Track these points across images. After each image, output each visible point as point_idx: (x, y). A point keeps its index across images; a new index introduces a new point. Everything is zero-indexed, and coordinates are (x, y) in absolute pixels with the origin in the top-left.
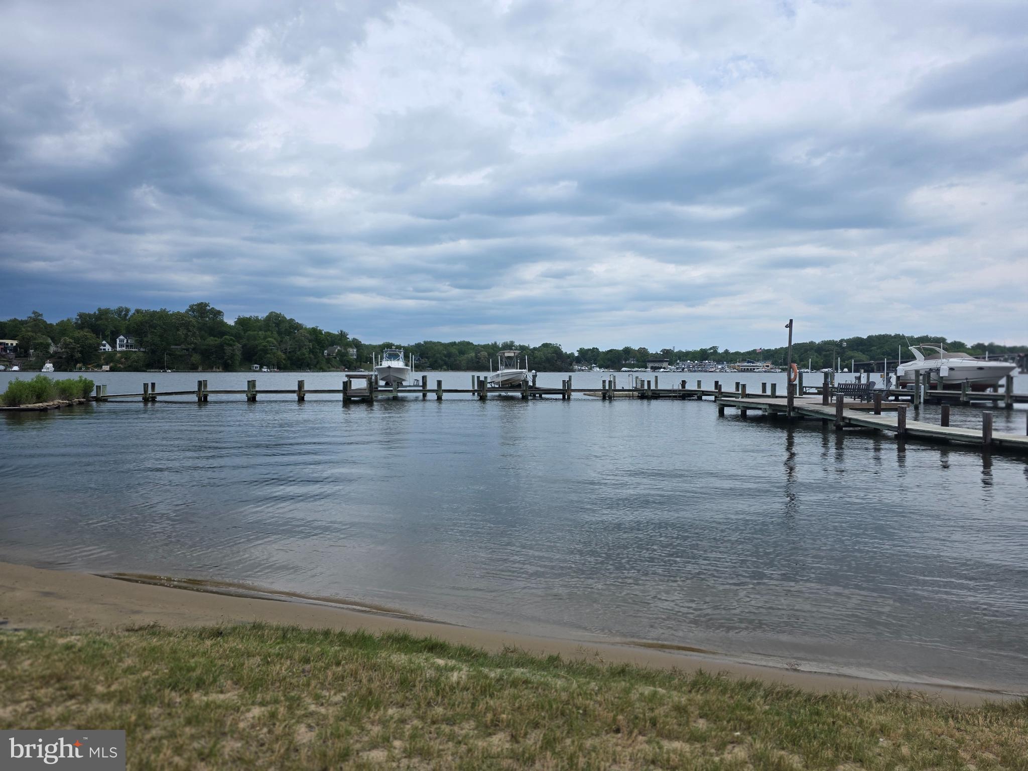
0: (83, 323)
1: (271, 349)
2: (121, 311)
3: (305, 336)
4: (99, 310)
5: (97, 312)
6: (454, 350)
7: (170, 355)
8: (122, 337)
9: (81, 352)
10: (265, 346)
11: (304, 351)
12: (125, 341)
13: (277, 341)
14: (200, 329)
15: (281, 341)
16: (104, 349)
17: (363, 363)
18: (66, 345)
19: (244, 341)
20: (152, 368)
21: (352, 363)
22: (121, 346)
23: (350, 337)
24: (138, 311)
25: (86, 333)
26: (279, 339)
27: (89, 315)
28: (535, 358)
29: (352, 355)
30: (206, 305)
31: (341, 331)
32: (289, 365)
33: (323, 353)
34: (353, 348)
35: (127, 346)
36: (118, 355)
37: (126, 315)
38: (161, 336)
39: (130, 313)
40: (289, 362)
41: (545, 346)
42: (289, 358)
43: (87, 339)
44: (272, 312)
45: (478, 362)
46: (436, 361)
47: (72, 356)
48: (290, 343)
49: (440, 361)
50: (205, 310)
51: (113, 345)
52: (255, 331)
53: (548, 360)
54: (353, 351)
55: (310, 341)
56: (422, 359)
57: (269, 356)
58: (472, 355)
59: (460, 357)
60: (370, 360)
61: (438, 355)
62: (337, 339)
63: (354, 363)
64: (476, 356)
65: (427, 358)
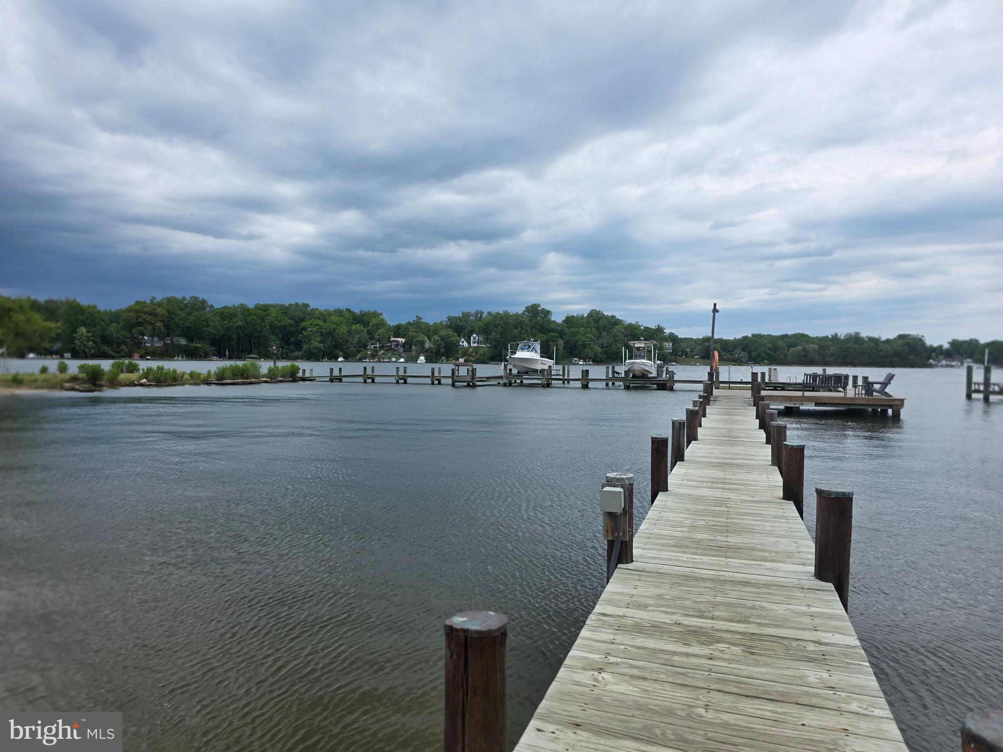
0: (451, 324)
1: (590, 344)
2: (477, 314)
3: (621, 332)
4: (463, 313)
5: (461, 315)
6: (780, 343)
8: (474, 335)
9: (445, 348)
10: (584, 341)
11: (619, 345)
12: (477, 339)
13: (595, 337)
14: (532, 327)
15: (599, 337)
16: (463, 345)
17: (678, 357)
18: (435, 342)
19: (566, 338)
20: (494, 361)
21: (667, 356)
22: (474, 342)
23: (667, 331)
24: (489, 313)
25: (450, 332)
26: (597, 335)
27: (456, 318)
28: (880, 351)
29: (668, 349)
30: (538, 306)
31: (659, 326)
32: (605, 358)
34: (668, 342)
35: (478, 342)
36: (471, 350)
37: (481, 317)
38: (501, 334)
39: (484, 316)
40: (605, 356)
41: (902, 337)
42: (605, 352)
43: (449, 337)
44: (593, 310)
45: (805, 356)
46: (759, 355)
47: (439, 351)
48: (607, 338)
49: (763, 355)
50: (537, 310)
51: (469, 343)
52: (577, 328)
53: (897, 354)
54: (668, 345)
55: (626, 336)
56: (743, 353)
57: (587, 350)
58: (800, 348)
59: (788, 351)
60: (686, 354)
61: (762, 349)
62: (654, 333)
63: (669, 356)
64: (804, 350)
65: (750, 352)
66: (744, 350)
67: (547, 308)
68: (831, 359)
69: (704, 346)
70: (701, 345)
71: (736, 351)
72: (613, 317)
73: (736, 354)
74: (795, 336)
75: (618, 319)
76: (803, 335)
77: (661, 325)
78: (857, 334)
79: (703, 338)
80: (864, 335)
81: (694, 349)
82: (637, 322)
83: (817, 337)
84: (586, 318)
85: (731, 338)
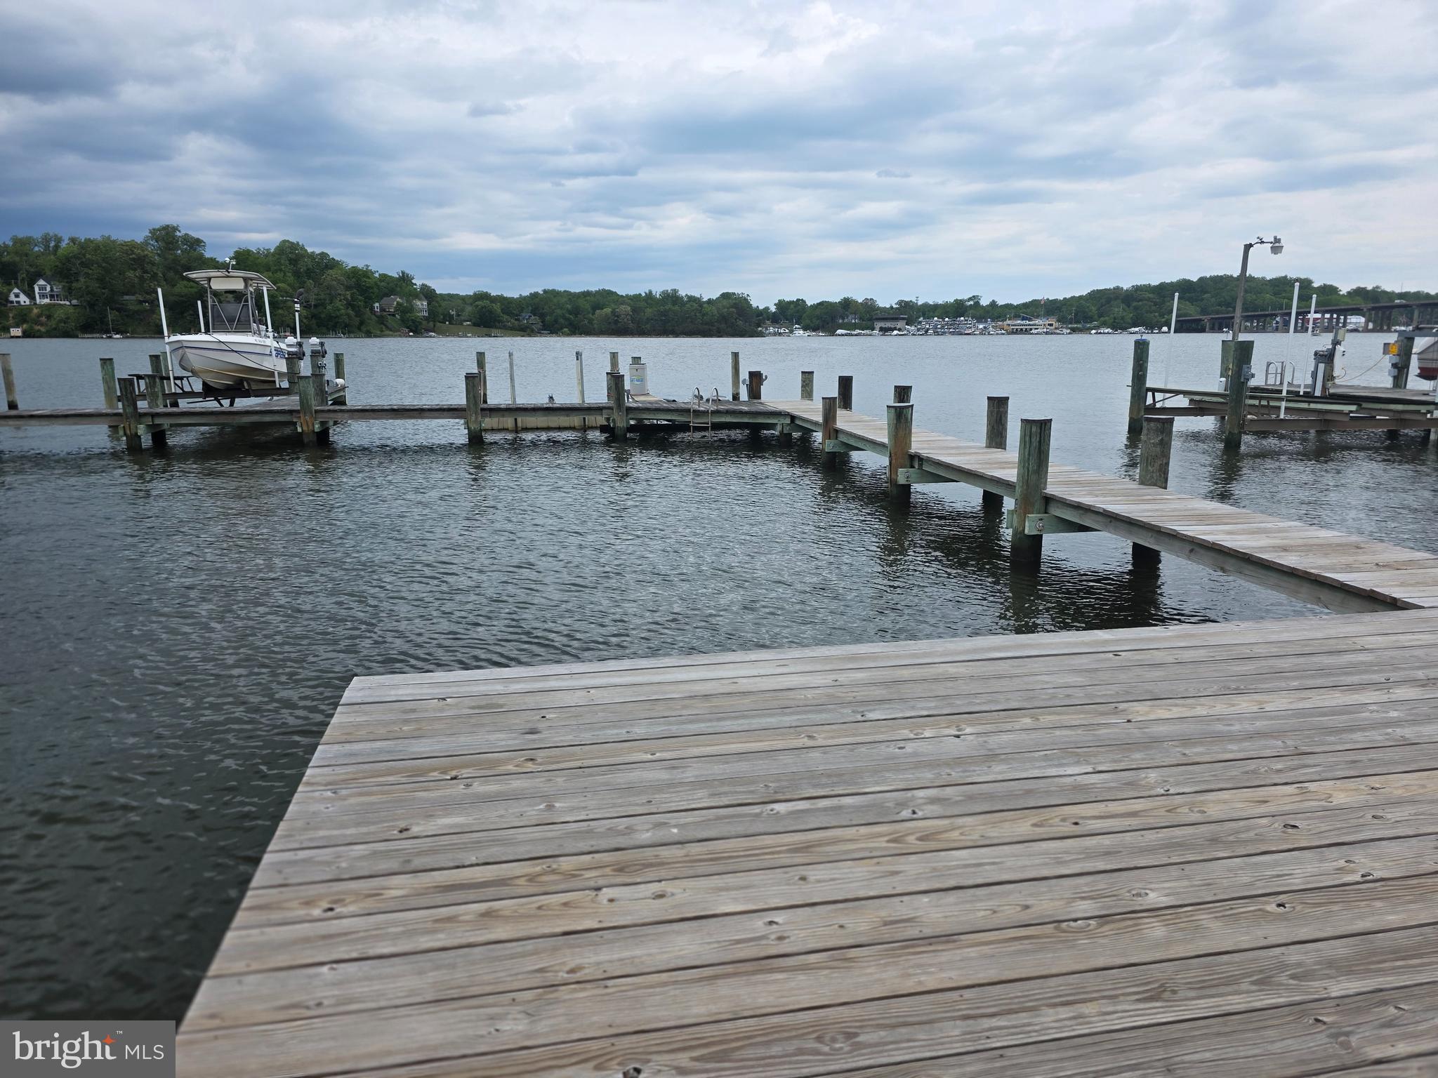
2: (49, 242)
3: (339, 281)
6: (583, 304)
7: (119, 310)
8: (41, 281)
11: (338, 304)
12: (49, 289)
13: (294, 289)
14: (165, 268)
17: (438, 324)
20: (92, 332)
21: (420, 323)
22: (43, 296)
26: (297, 286)
28: (704, 315)
29: (421, 311)
30: (175, 229)
31: (403, 273)
32: (315, 327)
33: (372, 309)
34: (420, 300)
35: (53, 296)
36: (38, 311)
37: (56, 247)
38: (101, 280)
39: (62, 245)
40: (314, 321)
41: (725, 296)
42: (314, 316)
44: (284, 241)
45: (616, 322)
46: (556, 321)
48: (316, 290)
49: (561, 320)
50: (174, 237)
51: (31, 296)
53: (724, 318)
54: (422, 305)
55: (348, 288)
56: (533, 317)
57: (280, 311)
58: (608, 310)
59: (593, 314)
60: (450, 318)
61: (559, 312)
62: (396, 285)
63: (424, 323)
64: (613, 312)
65: (542, 316)
66: (534, 312)
67: (195, 234)
68: (648, 326)
69: (477, 306)
70: (471, 304)
71: (523, 314)
72: (324, 255)
73: (524, 319)
74: (598, 292)
75: (333, 259)
76: (610, 293)
77: (407, 271)
78: (675, 291)
79: (475, 294)
80: (682, 293)
81: (463, 310)
82: (367, 266)
83: (627, 295)
84: (273, 255)
85: (516, 296)
